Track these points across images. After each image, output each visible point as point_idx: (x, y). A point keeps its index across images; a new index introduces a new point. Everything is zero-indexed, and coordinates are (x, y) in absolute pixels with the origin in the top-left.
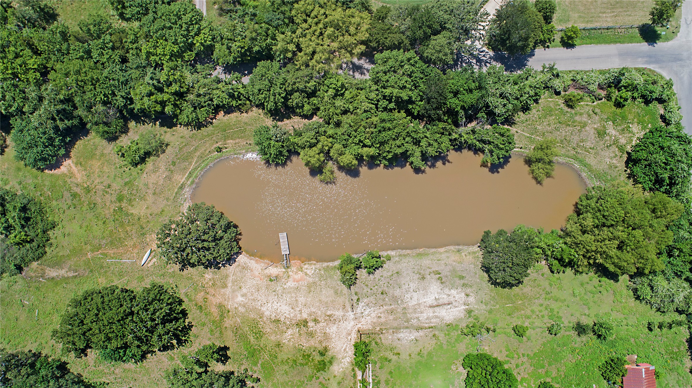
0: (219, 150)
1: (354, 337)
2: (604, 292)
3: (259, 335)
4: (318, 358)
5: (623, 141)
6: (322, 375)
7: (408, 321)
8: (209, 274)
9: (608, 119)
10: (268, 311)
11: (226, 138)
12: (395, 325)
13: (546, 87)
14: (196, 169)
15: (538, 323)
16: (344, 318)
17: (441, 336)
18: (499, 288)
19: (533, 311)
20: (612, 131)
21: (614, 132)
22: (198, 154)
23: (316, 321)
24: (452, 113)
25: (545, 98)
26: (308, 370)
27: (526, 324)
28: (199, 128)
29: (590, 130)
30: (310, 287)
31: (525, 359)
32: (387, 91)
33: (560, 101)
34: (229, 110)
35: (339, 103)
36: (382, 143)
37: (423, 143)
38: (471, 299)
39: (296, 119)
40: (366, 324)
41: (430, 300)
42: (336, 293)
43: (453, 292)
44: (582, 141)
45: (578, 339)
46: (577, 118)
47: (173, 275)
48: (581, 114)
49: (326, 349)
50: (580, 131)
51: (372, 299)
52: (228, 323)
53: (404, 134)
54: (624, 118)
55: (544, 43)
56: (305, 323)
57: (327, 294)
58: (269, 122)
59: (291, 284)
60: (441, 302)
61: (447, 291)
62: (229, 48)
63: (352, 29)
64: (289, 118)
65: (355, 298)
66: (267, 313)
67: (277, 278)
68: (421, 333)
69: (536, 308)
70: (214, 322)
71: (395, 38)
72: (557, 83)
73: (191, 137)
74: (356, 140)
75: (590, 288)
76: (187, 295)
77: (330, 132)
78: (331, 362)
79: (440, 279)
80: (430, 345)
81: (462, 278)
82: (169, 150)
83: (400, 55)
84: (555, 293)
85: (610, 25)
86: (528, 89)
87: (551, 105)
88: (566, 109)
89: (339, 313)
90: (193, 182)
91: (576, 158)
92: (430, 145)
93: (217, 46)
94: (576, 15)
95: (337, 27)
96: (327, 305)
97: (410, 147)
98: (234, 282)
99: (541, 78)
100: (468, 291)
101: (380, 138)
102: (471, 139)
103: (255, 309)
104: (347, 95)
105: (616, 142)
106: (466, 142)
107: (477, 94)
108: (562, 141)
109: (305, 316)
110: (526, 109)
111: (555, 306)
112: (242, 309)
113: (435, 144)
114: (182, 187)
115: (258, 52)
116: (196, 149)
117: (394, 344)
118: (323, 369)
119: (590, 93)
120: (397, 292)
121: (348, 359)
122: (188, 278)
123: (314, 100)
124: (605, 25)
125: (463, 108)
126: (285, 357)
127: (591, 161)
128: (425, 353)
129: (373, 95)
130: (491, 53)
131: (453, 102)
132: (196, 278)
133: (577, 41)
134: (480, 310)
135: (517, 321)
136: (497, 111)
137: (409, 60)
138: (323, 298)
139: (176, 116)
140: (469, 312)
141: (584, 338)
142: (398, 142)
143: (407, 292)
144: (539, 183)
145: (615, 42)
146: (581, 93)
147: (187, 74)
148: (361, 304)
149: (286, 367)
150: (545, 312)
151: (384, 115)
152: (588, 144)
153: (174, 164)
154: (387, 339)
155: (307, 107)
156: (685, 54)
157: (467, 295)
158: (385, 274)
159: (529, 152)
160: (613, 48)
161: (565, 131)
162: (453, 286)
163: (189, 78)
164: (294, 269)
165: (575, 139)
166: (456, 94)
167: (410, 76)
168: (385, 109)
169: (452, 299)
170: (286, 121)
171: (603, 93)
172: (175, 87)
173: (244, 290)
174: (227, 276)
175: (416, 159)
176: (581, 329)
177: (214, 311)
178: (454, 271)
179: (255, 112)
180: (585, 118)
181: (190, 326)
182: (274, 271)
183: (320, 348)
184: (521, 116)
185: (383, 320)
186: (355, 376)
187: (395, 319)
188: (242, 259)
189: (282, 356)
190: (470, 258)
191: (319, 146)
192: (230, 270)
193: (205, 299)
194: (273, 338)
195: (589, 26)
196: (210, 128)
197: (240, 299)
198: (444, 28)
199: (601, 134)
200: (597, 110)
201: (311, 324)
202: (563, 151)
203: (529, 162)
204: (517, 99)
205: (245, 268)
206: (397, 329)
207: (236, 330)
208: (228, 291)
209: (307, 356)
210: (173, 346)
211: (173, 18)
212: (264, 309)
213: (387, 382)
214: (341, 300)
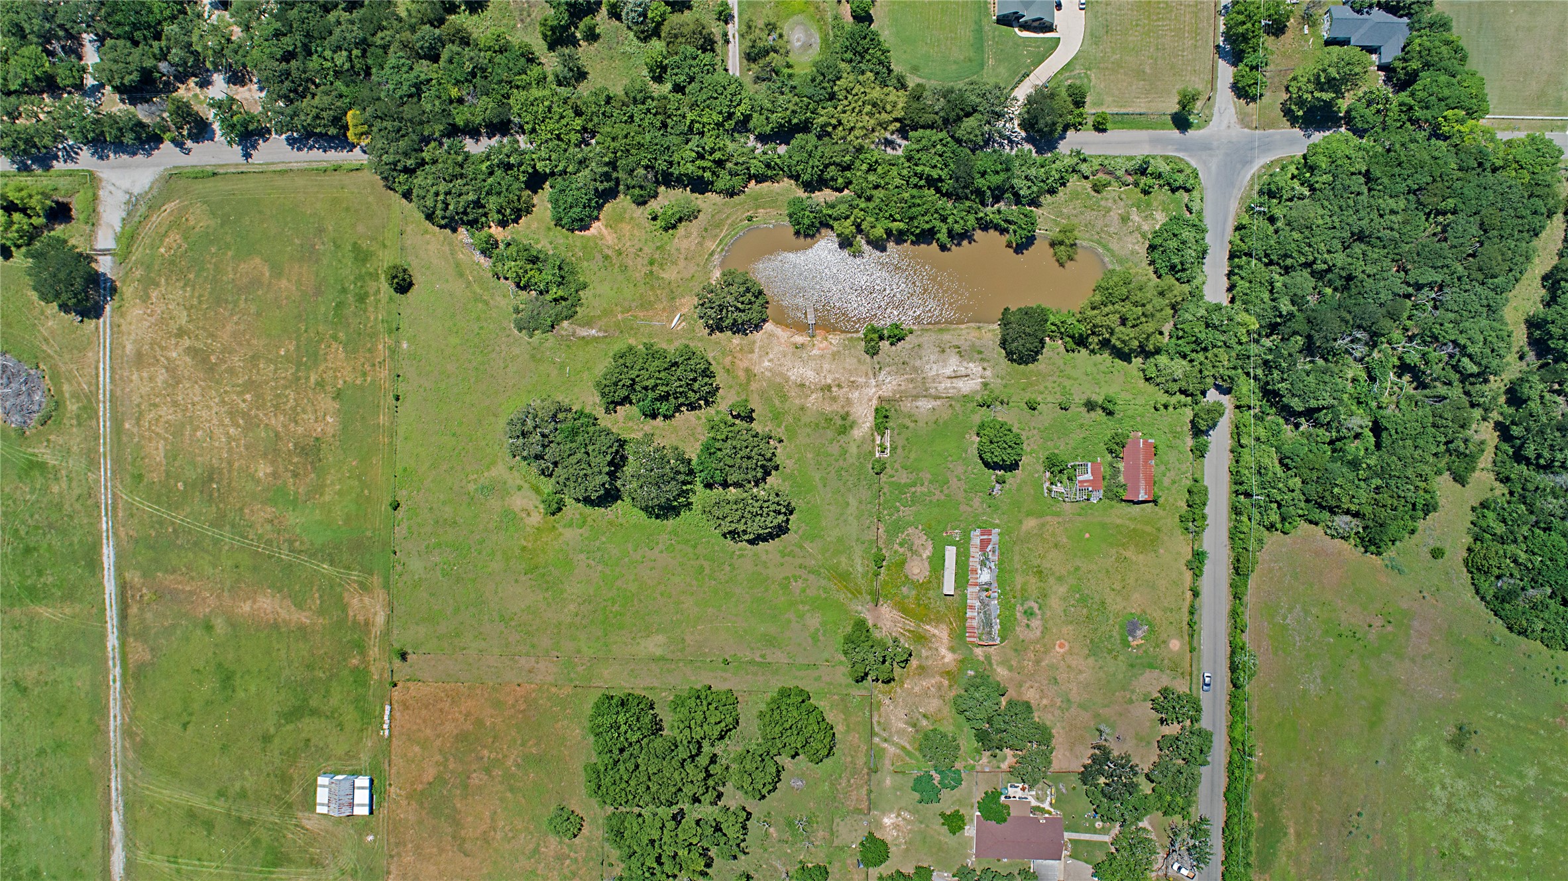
0: (750, 219)
1: (875, 402)
2: (1116, 373)
3: (784, 398)
4: (839, 422)
5: (1146, 227)
6: (842, 438)
7: (926, 390)
8: (737, 340)
9: (1133, 206)
10: (793, 375)
11: (758, 207)
12: (914, 393)
13: (1074, 171)
14: (726, 236)
15: (1050, 399)
16: (867, 385)
17: (957, 406)
18: (1015, 365)
19: (1046, 387)
20: (1135, 217)
21: (1137, 219)
22: (729, 221)
23: (839, 386)
24: (979, 193)
25: (1074, 181)
26: (830, 434)
27: (1039, 399)
28: (732, 196)
29: (1114, 215)
30: (834, 355)
31: (1035, 432)
32: (919, 169)
33: (1088, 185)
34: (760, 179)
35: (871, 177)
36: (911, 219)
37: (950, 220)
38: (988, 373)
39: (827, 191)
40: (887, 390)
41: (948, 371)
42: (859, 361)
43: (971, 365)
44: (1106, 226)
45: (1087, 415)
46: (1103, 203)
47: (701, 339)
48: (1107, 199)
49: (847, 414)
50: (1104, 216)
51: (894, 368)
52: (754, 386)
53: (932, 210)
54: (1148, 205)
55: (1077, 127)
56: (829, 387)
57: (850, 362)
58: (801, 193)
59: (815, 352)
60: (959, 374)
61: (965, 364)
62: (767, 118)
63: (889, 108)
64: (820, 190)
65: (877, 367)
66: (793, 378)
67: (803, 346)
68: (938, 402)
69: (1049, 385)
70: (741, 385)
71: (928, 118)
72: (1084, 167)
73: (724, 205)
74: (887, 215)
75: (1102, 368)
76: (714, 358)
77: (863, 205)
78: (851, 427)
79: (959, 352)
80: (946, 414)
81: (980, 352)
82: (701, 216)
83: (935, 135)
84: (1069, 371)
85: (1142, 111)
86: (1054, 173)
87: (1079, 189)
88: (1093, 193)
89: (862, 380)
90: (722, 250)
91: (1099, 243)
92: (956, 222)
93: (755, 115)
94: (1110, 99)
95: (874, 105)
96: (850, 372)
97: (937, 223)
98: (761, 348)
99: (1068, 161)
100: (985, 365)
101: (909, 214)
102: (997, 219)
103: (781, 374)
104: (880, 170)
105: (1139, 228)
106: (991, 221)
107: (1003, 176)
108: (1086, 226)
109: (829, 381)
110: (1052, 191)
111: (1067, 383)
112: (768, 374)
113: (962, 222)
114: (712, 254)
115: (796, 124)
116: (727, 217)
117: (913, 411)
118: (844, 433)
119: (1118, 178)
120: (918, 363)
121: (868, 424)
122: (716, 343)
123: (848, 174)
124: (1138, 111)
125: (989, 188)
126: (808, 420)
127: (1114, 246)
128: (941, 421)
129: (905, 172)
130: (1023, 134)
131: (980, 182)
132: (724, 343)
133: (1109, 126)
134: (996, 384)
135: (1027, 396)
136: (1022, 193)
137: (941, 140)
138: (847, 366)
139: (712, 183)
140: (985, 385)
141: (1092, 414)
142: (926, 218)
143: (927, 363)
144: (1062, 265)
145: (1147, 128)
146: (1108, 177)
147: (728, 142)
148: (883, 373)
149: (809, 430)
150: (1057, 389)
151: (915, 192)
152: (1112, 230)
153: (706, 230)
154: (906, 406)
155: (840, 180)
156: (1215, 144)
157: (984, 369)
158: (907, 346)
159: (1055, 233)
160: (1144, 134)
161: (1089, 215)
162: (971, 360)
163: (731, 147)
164: (819, 338)
165: (1099, 224)
166: (983, 174)
167: (941, 156)
168: (916, 186)
169: (969, 372)
170: (817, 193)
171: (1130, 179)
172: (717, 155)
173: (771, 356)
174: (754, 342)
175: (943, 236)
176: (1090, 406)
177: (741, 374)
178: (973, 346)
179: (787, 183)
180: (1110, 204)
181: (718, 389)
182: (799, 339)
183: (842, 412)
184: (1047, 199)
185: (903, 388)
186: (874, 441)
187: (914, 388)
188: (768, 326)
189: (805, 419)
190: (990, 335)
191: (852, 218)
192: (758, 336)
193: (733, 363)
194: (797, 401)
195: (1123, 111)
196: (742, 196)
197: (767, 364)
198: (975, 111)
199: (1125, 219)
200: (1123, 196)
201: (834, 389)
202: (1087, 235)
203: (1053, 244)
204: (1043, 181)
205: (771, 335)
206: (916, 397)
207: (762, 393)
208: (755, 356)
209: (829, 420)
210: (700, 407)
211: (720, 90)
212: (790, 374)
213: (904, 447)
214: (863, 368)
